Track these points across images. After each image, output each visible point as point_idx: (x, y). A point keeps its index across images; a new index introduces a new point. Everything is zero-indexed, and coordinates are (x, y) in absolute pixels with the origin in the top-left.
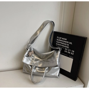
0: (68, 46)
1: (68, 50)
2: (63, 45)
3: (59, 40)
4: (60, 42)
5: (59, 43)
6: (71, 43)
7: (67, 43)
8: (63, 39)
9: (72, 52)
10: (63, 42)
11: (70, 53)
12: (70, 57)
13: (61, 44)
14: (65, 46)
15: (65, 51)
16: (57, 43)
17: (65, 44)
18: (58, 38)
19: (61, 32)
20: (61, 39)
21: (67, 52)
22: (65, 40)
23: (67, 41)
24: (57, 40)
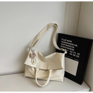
0: (73, 48)
1: (73, 52)
2: (68, 47)
3: (64, 42)
4: (65, 44)
5: (64, 46)
6: (76, 45)
7: (72, 46)
8: (68, 41)
9: (78, 55)
10: (68, 45)
11: (75, 55)
12: (75, 60)
13: (65, 46)
14: (70, 49)
15: (70, 54)
16: (62, 45)
17: (70, 46)
18: (62, 40)
19: (66, 33)
20: (66, 41)
21: (72, 54)
22: (70, 42)
23: (72, 43)
24: (62, 42)
